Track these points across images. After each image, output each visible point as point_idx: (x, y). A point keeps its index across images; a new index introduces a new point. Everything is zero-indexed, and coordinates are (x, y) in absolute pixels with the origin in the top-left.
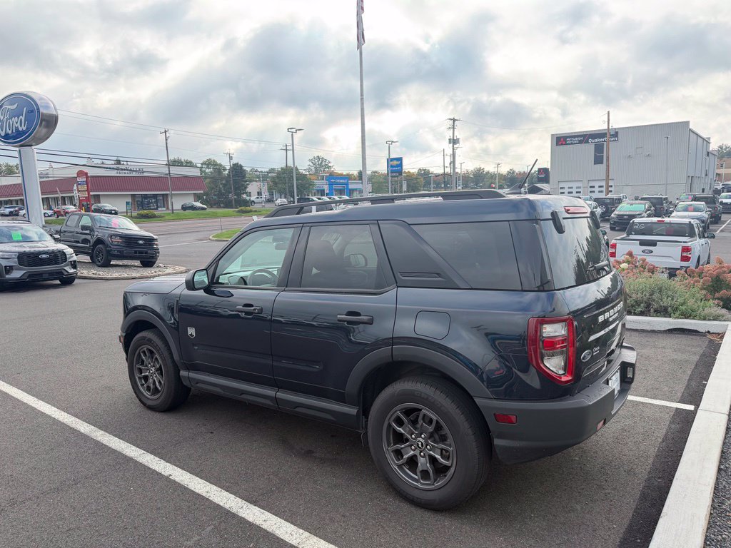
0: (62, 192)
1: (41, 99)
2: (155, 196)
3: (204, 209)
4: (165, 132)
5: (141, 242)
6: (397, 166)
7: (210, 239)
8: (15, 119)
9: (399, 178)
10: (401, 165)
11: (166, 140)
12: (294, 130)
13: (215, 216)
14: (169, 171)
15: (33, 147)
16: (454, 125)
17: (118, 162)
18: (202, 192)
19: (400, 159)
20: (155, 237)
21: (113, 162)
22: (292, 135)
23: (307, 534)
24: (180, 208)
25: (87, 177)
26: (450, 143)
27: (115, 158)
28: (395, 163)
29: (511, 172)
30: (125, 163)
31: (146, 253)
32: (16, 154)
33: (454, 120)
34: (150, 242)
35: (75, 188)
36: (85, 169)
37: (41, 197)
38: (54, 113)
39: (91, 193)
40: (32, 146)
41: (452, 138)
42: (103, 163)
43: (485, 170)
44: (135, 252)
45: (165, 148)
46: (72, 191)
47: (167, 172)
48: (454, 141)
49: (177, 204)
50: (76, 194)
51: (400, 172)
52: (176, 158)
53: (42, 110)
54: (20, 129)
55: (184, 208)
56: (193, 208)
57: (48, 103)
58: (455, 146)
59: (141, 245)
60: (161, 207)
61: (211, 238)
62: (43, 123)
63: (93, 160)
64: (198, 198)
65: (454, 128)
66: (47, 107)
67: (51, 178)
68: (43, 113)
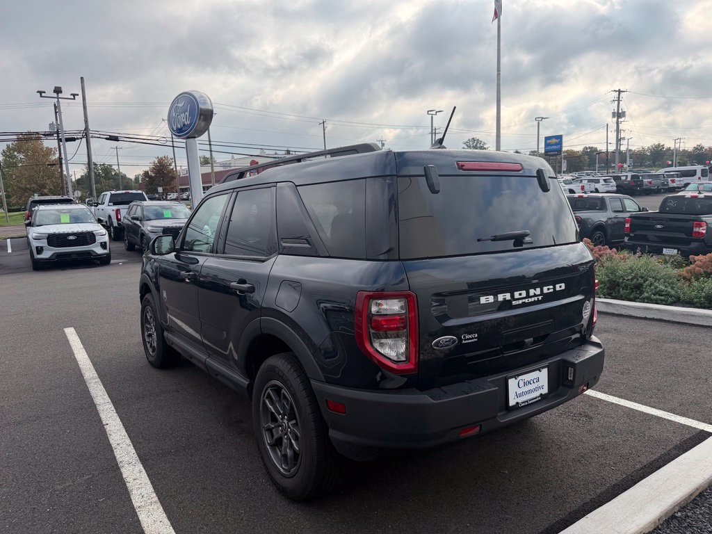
1: (201, 97)
4: (323, 123)
6: (556, 144)
8: (183, 115)
9: (558, 157)
10: (560, 143)
11: (324, 130)
12: (434, 113)
15: (196, 139)
16: (619, 97)
17: (288, 152)
19: (560, 137)
22: (432, 117)
23: (156, 499)
26: (614, 117)
28: (554, 141)
29: (699, 148)
30: (294, 153)
32: (184, 145)
33: (620, 92)
36: (256, 159)
37: (202, 186)
38: (210, 108)
40: (195, 137)
41: (616, 111)
42: (276, 154)
43: (665, 146)
48: (619, 115)
51: (560, 151)
53: (200, 106)
54: (186, 123)
57: (205, 100)
58: (620, 120)
62: (202, 117)
63: (265, 151)
65: (619, 101)
66: (205, 103)
67: (233, 168)
68: (201, 109)
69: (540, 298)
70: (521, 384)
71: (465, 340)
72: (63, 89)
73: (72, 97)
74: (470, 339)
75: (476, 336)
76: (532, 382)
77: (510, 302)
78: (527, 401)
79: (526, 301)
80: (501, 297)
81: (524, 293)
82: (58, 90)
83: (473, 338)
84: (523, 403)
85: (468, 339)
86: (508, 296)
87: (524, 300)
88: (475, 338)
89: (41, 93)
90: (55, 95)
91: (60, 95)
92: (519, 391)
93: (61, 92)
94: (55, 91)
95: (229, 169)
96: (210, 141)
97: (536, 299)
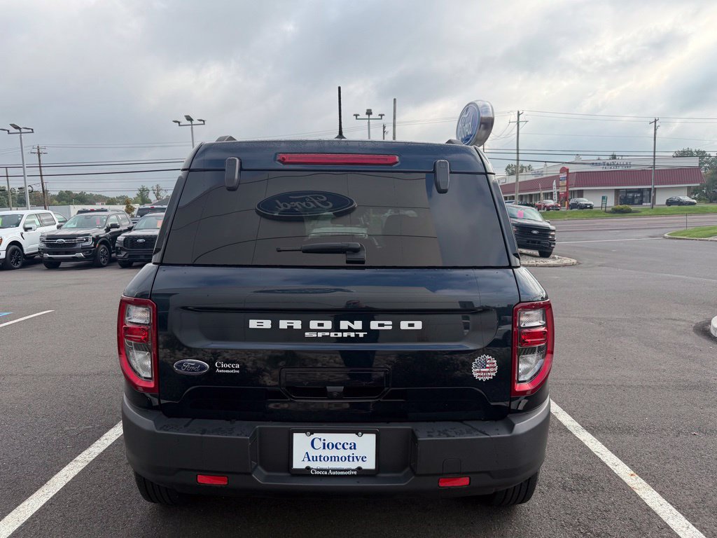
0: (543, 189)
1: (484, 106)
2: (640, 191)
3: (694, 204)
4: (654, 122)
5: (535, 232)
7: (664, 237)
8: (467, 126)
11: (655, 130)
13: (704, 212)
14: (654, 163)
17: (614, 157)
18: (699, 185)
20: (552, 227)
21: (608, 158)
24: (665, 203)
25: (568, 173)
27: (611, 154)
30: (620, 158)
31: (539, 243)
34: (544, 232)
35: (554, 183)
36: (567, 166)
38: (491, 116)
39: (570, 189)
42: (599, 159)
44: (528, 242)
45: (653, 139)
46: (551, 188)
47: (652, 164)
49: (661, 199)
50: (555, 190)
52: (686, 149)
53: (481, 115)
54: (468, 133)
55: (669, 203)
56: (680, 203)
57: (487, 108)
59: (534, 234)
60: (646, 202)
61: (666, 235)
62: (482, 126)
63: (581, 157)
64: (691, 191)
66: (487, 112)
67: (545, 176)
68: (482, 118)
69: (361, 335)
70: (318, 444)
71: (220, 369)
72: (372, 111)
73: (380, 117)
74: (228, 369)
75: (238, 366)
76: (339, 446)
77: (300, 333)
78: (328, 471)
79: (332, 335)
80: (283, 324)
81: (328, 325)
82: (369, 113)
83: (232, 369)
84: (318, 470)
85: (224, 369)
86: (297, 324)
87: (327, 334)
88: (236, 369)
89: (356, 115)
90: (367, 117)
91: (371, 117)
92: (312, 453)
93: (371, 113)
94: (367, 113)
95: (540, 177)
96: (518, 150)
97: (352, 335)
